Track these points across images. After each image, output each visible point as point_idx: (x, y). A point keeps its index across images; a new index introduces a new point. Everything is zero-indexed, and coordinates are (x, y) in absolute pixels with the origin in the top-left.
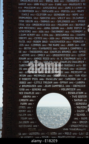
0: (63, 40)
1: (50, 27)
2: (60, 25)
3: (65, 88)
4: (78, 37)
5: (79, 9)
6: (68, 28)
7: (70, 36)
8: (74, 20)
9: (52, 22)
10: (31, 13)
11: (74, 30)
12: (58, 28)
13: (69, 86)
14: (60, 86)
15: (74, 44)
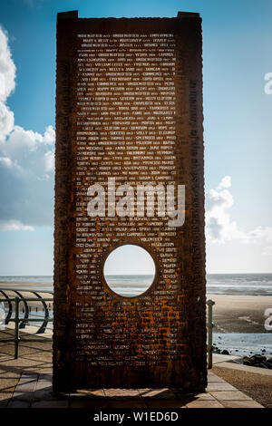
0: (145, 165)
1: (125, 146)
2: (139, 143)
3: (147, 237)
4: (167, 160)
5: (167, 120)
6: (152, 148)
7: (154, 160)
8: (162, 135)
9: (128, 138)
10: (97, 126)
11: (160, 150)
12: (137, 148)
13: (153, 234)
15: (161, 171)
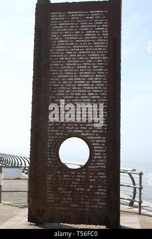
0: (85, 89)
2: (82, 76)
3: (85, 133)
4: (98, 87)
5: (99, 62)
6: (89, 79)
7: (90, 86)
8: (95, 72)
9: (75, 73)
10: (57, 66)
11: (94, 80)
12: (80, 79)
13: (88, 131)
14: (80, 131)
15: (94, 93)
